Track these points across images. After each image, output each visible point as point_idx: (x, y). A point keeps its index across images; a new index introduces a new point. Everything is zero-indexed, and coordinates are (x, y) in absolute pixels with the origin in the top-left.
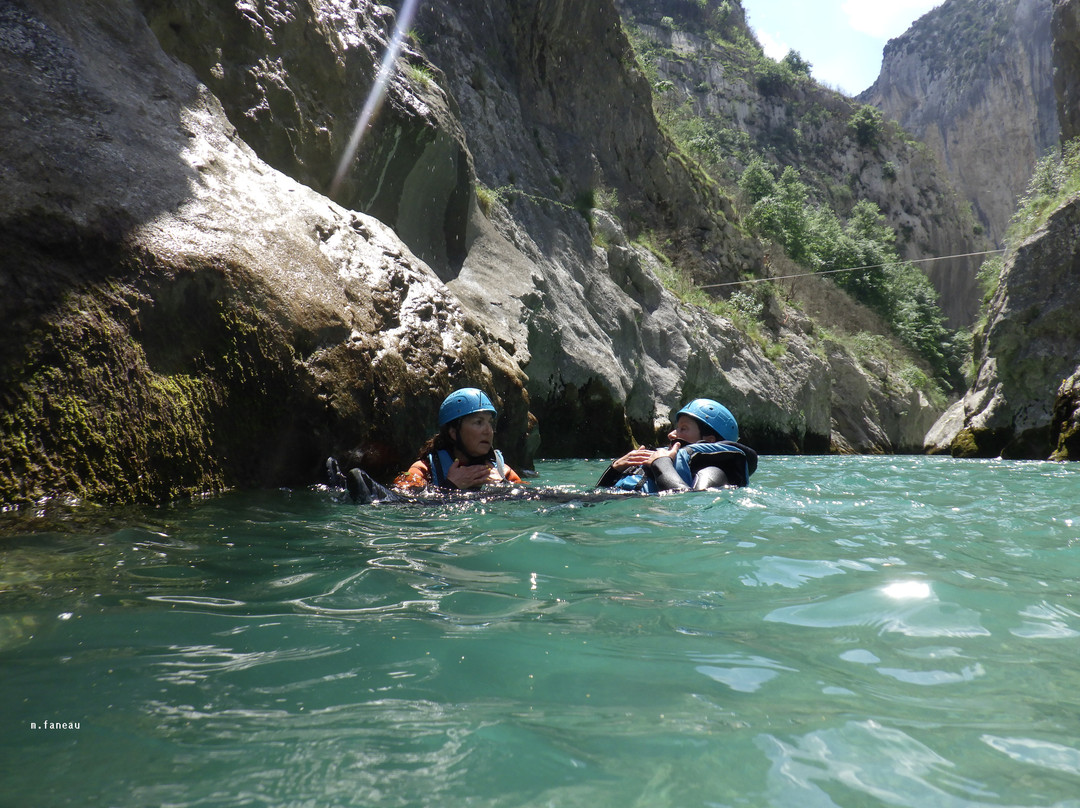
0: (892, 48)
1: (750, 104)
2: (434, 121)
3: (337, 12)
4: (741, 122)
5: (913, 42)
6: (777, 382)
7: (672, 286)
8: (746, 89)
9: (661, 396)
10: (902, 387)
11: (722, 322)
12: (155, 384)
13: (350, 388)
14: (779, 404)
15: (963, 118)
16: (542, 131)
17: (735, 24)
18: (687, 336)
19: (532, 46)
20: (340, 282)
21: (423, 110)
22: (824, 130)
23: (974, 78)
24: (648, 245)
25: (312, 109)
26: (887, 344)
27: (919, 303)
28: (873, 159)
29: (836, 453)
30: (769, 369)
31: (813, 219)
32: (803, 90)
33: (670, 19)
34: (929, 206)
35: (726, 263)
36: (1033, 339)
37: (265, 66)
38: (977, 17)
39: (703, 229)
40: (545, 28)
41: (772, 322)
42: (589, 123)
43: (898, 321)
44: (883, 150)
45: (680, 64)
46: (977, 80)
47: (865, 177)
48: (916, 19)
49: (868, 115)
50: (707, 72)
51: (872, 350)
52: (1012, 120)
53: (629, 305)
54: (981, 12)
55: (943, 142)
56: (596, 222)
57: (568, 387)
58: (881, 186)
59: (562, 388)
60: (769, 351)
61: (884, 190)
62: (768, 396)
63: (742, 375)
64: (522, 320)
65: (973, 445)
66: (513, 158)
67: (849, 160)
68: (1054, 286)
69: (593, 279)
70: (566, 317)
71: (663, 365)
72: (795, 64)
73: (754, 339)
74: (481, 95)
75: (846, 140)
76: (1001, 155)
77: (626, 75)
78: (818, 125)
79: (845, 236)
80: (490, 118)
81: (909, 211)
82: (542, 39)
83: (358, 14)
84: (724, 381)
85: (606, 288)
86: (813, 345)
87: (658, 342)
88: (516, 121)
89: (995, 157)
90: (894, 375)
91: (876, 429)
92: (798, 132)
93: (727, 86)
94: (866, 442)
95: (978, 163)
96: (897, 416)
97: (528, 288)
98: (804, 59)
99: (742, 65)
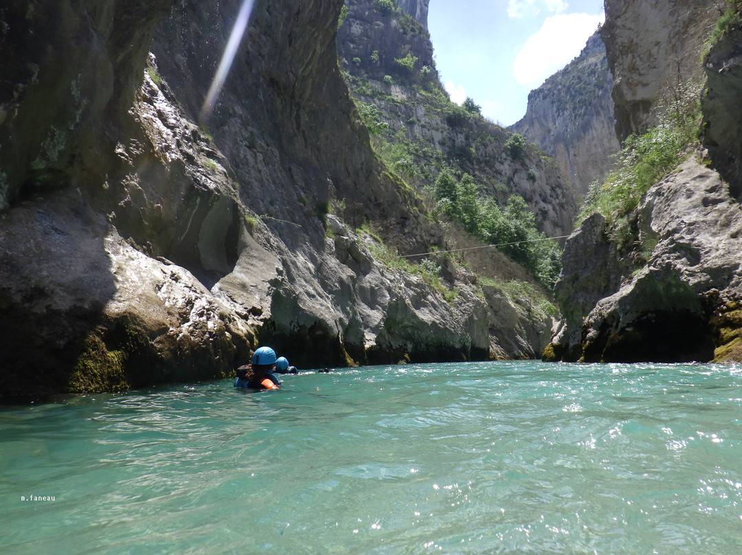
0: (533, 96)
1: (442, 132)
2: (218, 191)
3: (166, 142)
4: (437, 143)
5: (546, 92)
6: (451, 316)
7: (382, 257)
8: (439, 122)
9: (371, 328)
10: (540, 315)
11: (414, 279)
12: (108, 354)
13: (169, 349)
14: (452, 330)
15: (578, 140)
16: (294, 168)
17: (432, 80)
18: (389, 290)
19: (291, 109)
20: (165, 308)
21: (212, 186)
22: (489, 149)
23: (584, 115)
24: (368, 231)
25: (152, 195)
26: (530, 288)
27: (552, 259)
28: (521, 167)
29: (494, 359)
30: (445, 307)
31: (483, 206)
32: (476, 123)
33: (390, 77)
34: (557, 197)
35: (419, 240)
36: (576, 292)
37: (129, 178)
38: (585, 78)
39: (404, 219)
40: (300, 98)
41: (448, 276)
42: (329, 155)
43: (539, 272)
44: (527, 162)
45: (396, 106)
46: (586, 117)
47: (516, 179)
48: (548, 77)
49: (516, 139)
50: (414, 111)
51: (521, 292)
52: (609, 142)
53: (347, 273)
54: (587, 75)
55: (567, 155)
56: (328, 223)
57: (302, 327)
58: (526, 185)
59: (298, 328)
60: (447, 295)
61: (528, 187)
62: (444, 324)
63: (428, 312)
64: (268, 294)
65: (553, 354)
66: (273, 188)
67: (506, 168)
68: (586, 262)
69: (323, 260)
70: (301, 286)
71: (373, 308)
72: (470, 106)
73: (436, 288)
74: (254, 152)
75: (504, 155)
76: (603, 163)
77: (352, 125)
78: (485, 146)
79: (503, 218)
80: (259, 165)
81: (544, 201)
82: (298, 105)
83: (177, 140)
84: (415, 316)
85: (331, 265)
86: (476, 291)
87: (369, 294)
88: (276, 165)
89: (599, 165)
90: (535, 307)
91: (524, 343)
92: (473, 150)
93: (427, 120)
94: (517, 352)
95: (589, 169)
96: (538, 334)
97: (273, 275)
98: (476, 103)
99: (436, 107)
